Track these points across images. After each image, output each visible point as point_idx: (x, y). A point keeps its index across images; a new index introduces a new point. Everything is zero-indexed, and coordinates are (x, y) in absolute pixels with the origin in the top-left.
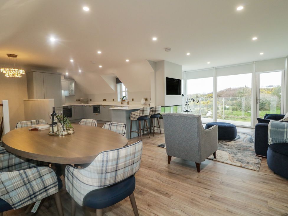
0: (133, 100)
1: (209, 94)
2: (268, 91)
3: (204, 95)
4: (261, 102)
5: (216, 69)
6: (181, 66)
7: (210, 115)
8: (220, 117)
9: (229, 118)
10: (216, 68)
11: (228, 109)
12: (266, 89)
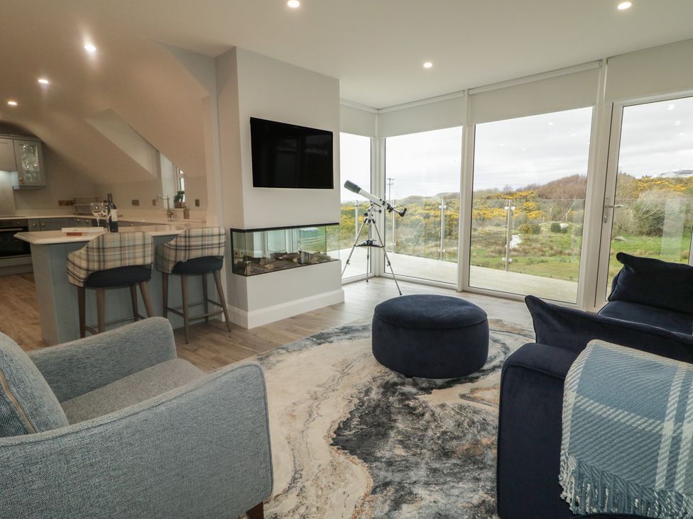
0: (197, 203)
1: (521, 191)
2: (678, 186)
3: (507, 194)
4: (655, 214)
5: (471, 95)
6: (334, 83)
7: (517, 247)
8: (543, 251)
9: (565, 254)
10: (471, 92)
11: (565, 231)
12: (674, 179)
